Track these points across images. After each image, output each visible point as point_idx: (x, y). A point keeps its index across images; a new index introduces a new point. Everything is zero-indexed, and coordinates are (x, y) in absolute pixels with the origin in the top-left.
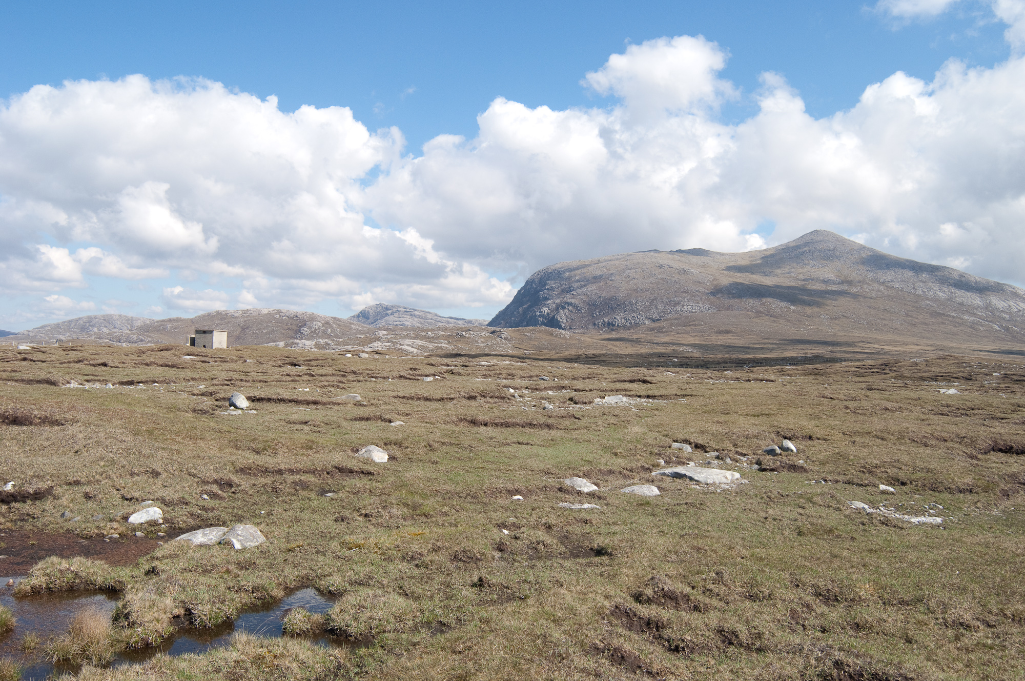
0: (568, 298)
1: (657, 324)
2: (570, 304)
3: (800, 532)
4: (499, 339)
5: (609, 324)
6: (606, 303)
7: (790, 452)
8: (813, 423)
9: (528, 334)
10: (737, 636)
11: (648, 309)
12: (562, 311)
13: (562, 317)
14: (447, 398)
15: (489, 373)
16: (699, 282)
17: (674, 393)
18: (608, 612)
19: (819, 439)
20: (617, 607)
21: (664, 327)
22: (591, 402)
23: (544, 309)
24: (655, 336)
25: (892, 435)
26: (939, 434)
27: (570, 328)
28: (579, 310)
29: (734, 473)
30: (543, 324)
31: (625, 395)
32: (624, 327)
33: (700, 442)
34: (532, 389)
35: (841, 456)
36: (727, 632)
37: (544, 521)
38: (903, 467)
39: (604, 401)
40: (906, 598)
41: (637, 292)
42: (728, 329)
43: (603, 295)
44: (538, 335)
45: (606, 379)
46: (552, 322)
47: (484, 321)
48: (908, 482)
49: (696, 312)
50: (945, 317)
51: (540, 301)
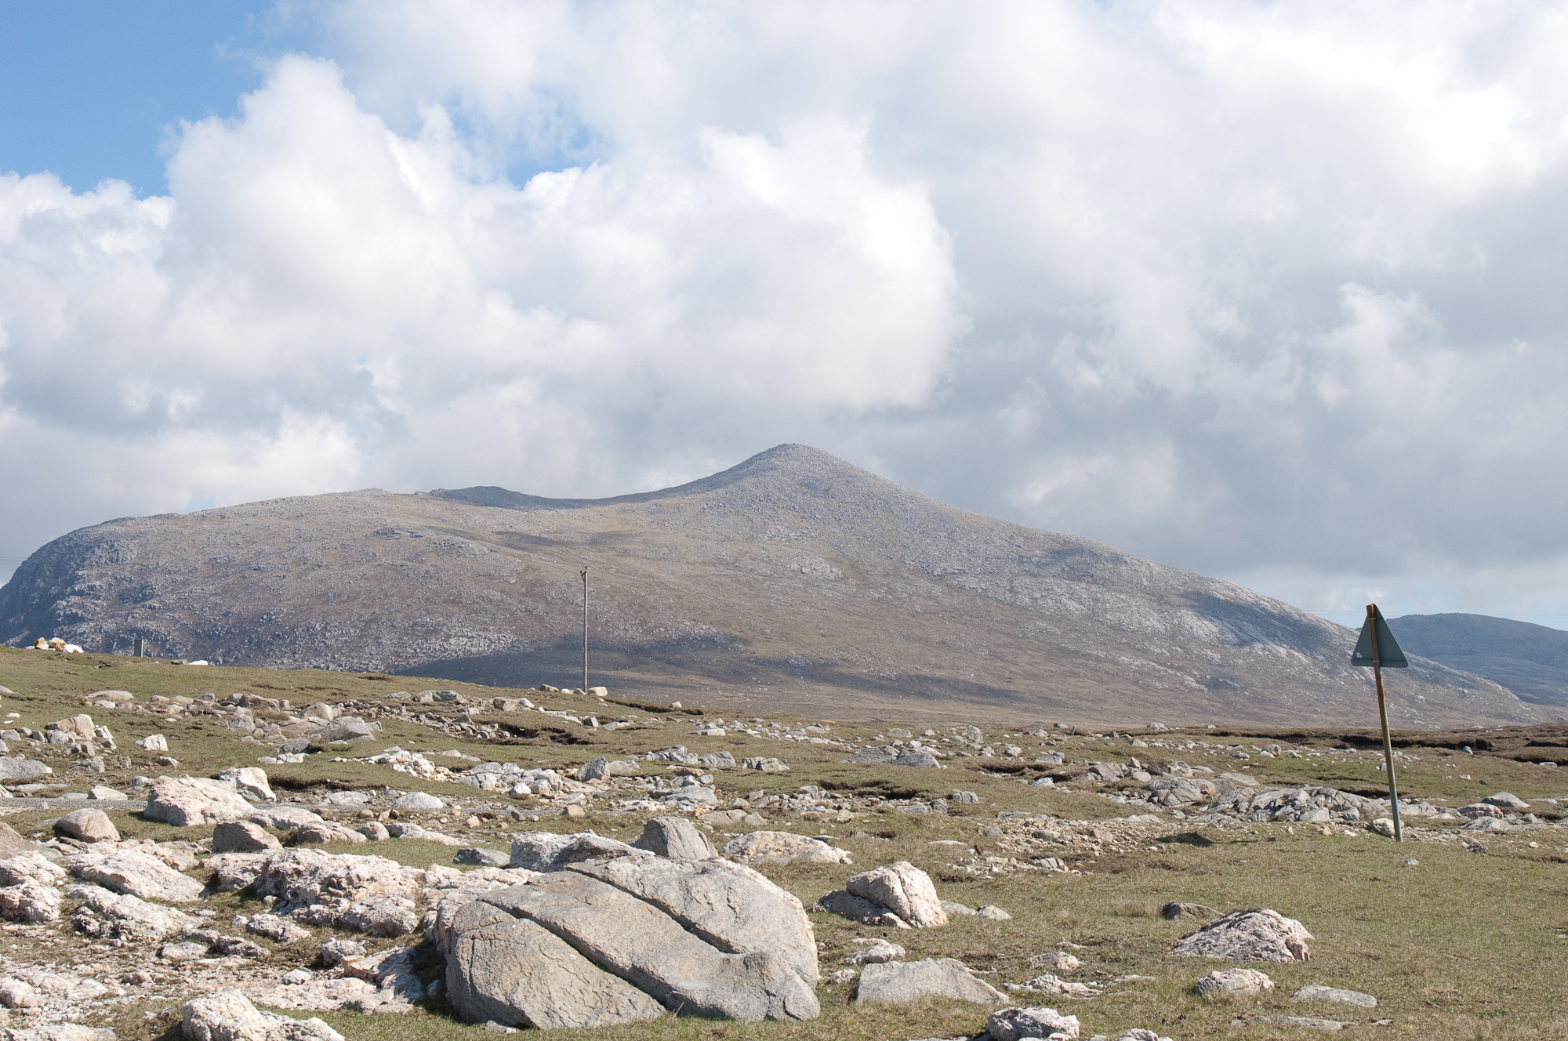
2: (142, 634)
6: (243, 631)
41: (326, 602)
50: (1079, 661)
51: (59, 624)
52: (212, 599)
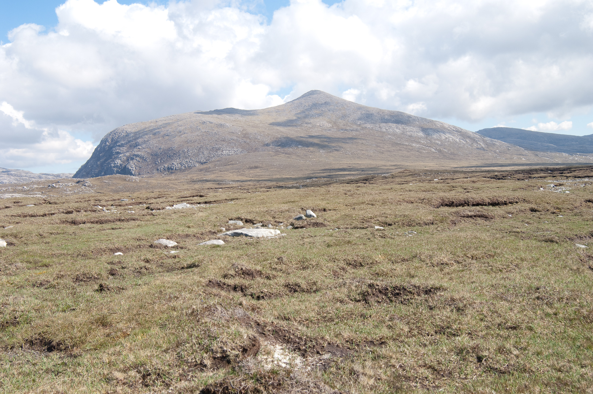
0: (136, 151)
1: (205, 166)
2: (137, 156)
3: (329, 245)
4: (83, 187)
5: (169, 169)
6: (165, 153)
7: (312, 218)
8: (325, 202)
9: (106, 181)
10: (299, 286)
11: (197, 155)
12: (131, 162)
13: (132, 166)
14: (48, 214)
15: (80, 200)
16: (233, 133)
17: (225, 198)
18: (204, 284)
19: (330, 210)
20: (210, 281)
21: (210, 168)
22: (163, 208)
23: (117, 161)
24: (204, 175)
25: (379, 202)
26: (408, 199)
27: (139, 174)
28: (145, 160)
29: (277, 230)
30: (118, 172)
31: (189, 203)
32: (180, 170)
33: (249, 217)
34: (116, 205)
35: (347, 216)
36: (292, 285)
37: (142, 258)
38: (388, 216)
39: (173, 208)
40: (406, 258)
41: (187, 143)
42: (256, 165)
43: (162, 147)
44: (115, 182)
45: (172, 197)
46: (125, 171)
47: (70, 174)
48: (393, 223)
49: (232, 155)
50: (401, 146)
51: (114, 155)
52: (156, 145)
